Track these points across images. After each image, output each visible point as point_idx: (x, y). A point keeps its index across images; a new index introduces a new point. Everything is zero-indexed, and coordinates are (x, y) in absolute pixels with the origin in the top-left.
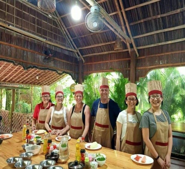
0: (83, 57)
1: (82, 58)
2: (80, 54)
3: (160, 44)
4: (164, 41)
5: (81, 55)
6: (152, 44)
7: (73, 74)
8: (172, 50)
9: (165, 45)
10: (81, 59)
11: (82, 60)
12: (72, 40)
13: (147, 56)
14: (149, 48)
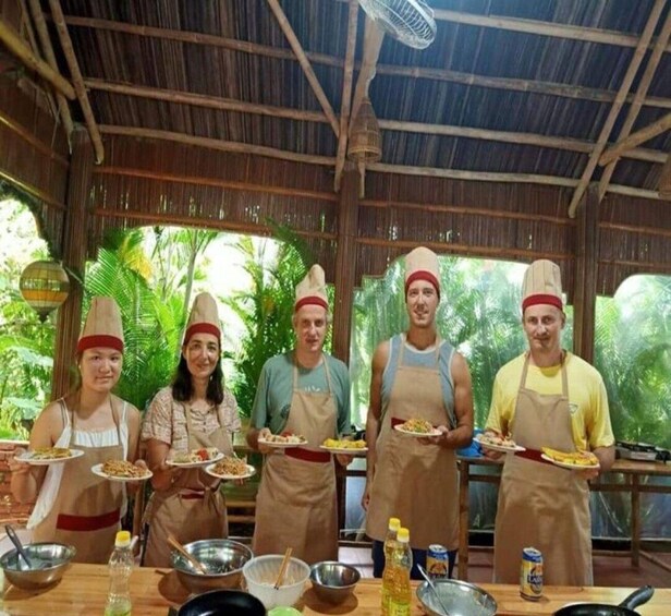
0: (103, 135)
1: (97, 139)
2: (87, 110)
3: (439, 173)
4: (450, 165)
5: (91, 121)
6: (413, 165)
7: (45, 207)
8: (468, 203)
9: (450, 179)
10: (87, 138)
11: (92, 143)
12: (62, 25)
13: (395, 204)
14: (405, 175)
